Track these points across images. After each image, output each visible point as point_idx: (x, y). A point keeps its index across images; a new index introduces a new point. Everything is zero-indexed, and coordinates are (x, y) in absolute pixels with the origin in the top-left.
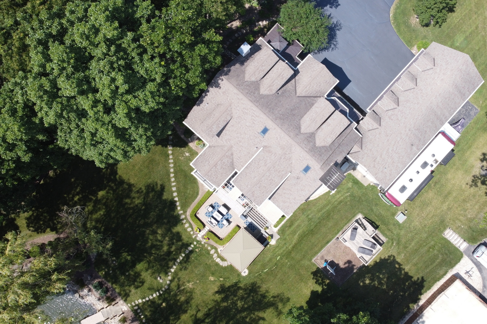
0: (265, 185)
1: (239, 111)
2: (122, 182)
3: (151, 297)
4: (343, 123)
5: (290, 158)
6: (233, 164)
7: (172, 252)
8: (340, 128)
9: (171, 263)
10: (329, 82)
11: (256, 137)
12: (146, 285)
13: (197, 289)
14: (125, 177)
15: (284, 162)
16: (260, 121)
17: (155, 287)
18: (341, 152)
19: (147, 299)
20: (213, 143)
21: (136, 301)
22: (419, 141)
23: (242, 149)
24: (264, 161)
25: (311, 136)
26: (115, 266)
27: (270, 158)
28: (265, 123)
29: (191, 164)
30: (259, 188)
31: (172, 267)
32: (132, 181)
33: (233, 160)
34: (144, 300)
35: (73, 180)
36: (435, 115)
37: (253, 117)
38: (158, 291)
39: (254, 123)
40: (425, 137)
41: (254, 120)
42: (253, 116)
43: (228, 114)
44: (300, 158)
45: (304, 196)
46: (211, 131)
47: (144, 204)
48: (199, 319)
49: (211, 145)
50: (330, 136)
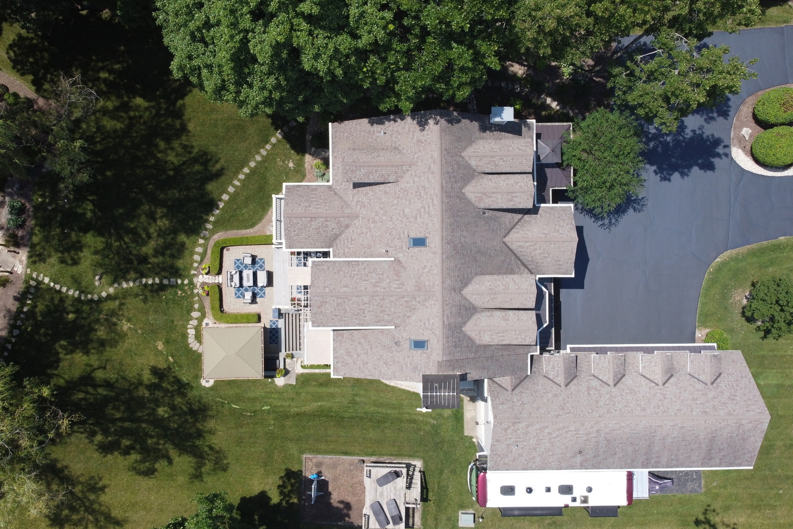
0: (348, 310)
1: (414, 183)
2: (178, 114)
3: (64, 290)
4: (526, 336)
5: (414, 309)
6: (335, 239)
7: (149, 263)
8: (516, 338)
9: (133, 275)
10: (560, 265)
11: (400, 238)
12: (75, 270)
13: (128, 339)
14: (188, 113)
15: (402, 305)
16: (427, 225)
17: (84, 284)
18: (484, 369)
19: (58, 287)
20: (338, 188)
21: (42, 275)
22: (595, 457)
23: (366, 233)
24: (379, 278)
25: (469, 310)
26: (63, 206)
27: (390, 282)
28: (429, 233)
29: (284, 184)
30: (338, 305)
31: (127, 281)
32: (191, 126)
33: (341, 234)
34: (52, 284)
35: (122, 48)
36: (649, 446)
37: (423, 210)
38: (81, 292)
39: (416, 218)
40: (606, 459)
41: (420, 214)
42: (424, 208)
43: (396, 173)
44: (427, 323)
45: (381, 372)
46: (352, 171)
47: (177, 169)
48: (93, 379)
49: (334, 187)
50: (492, 335)
